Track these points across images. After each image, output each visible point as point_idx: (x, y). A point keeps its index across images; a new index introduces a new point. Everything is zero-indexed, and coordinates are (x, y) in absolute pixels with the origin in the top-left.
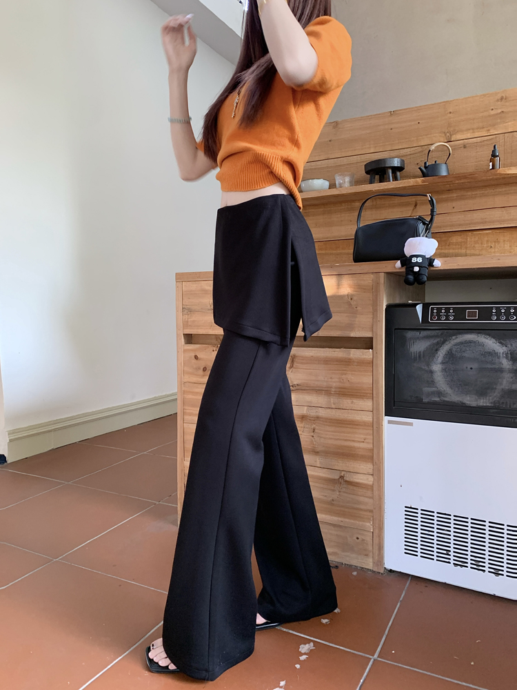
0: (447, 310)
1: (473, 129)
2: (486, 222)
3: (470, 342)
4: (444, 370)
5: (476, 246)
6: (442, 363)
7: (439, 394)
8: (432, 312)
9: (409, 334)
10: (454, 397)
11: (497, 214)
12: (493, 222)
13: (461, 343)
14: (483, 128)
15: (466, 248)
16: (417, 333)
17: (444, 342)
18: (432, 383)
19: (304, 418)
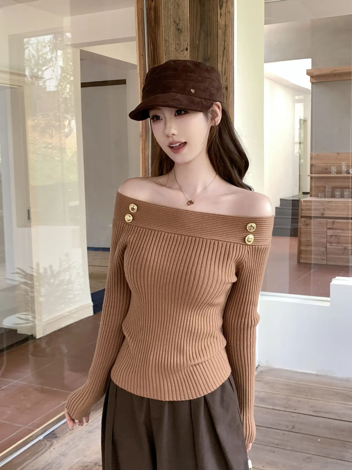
19: (336, 236)
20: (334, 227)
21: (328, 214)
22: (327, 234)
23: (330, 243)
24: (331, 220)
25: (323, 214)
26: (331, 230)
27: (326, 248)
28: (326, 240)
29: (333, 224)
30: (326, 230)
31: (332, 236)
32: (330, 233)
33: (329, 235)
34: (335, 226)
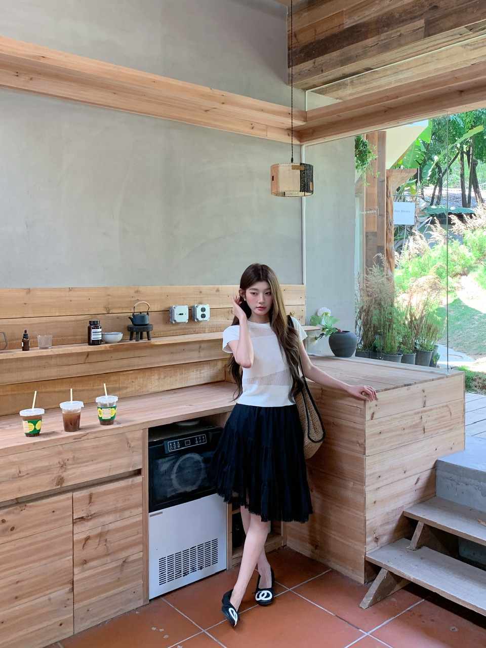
0: (176, 442)
1: (122, 308)
2: (129, 366)
3: (188, 458)
4: (177, 477)
5: (125, 381)
6: (176, 473)
7: (175, 490)
8: (170, 446)
9: (160, 461)
10: (182, 489)
11: (136, 360)
12: (134, 366)
13: (184, 460)
14: (128, 308)
15: (119, 383)
16: (164, 460)
17: (176, 462)
18: (171, 486)
19: (98, 536)
20: (93, 513)
21: (74, 475)
22: (75, 539)
23: (85, 562)
24: (85, 493)
25: (61, 480)
26: (86, 524)
27: (71, 586)
28: (72, 557)
29: (90, 502)
30: (71, 528)
31: (87, 539)
32: (82, 532)
33: (79, 541)
34: (94, 509)
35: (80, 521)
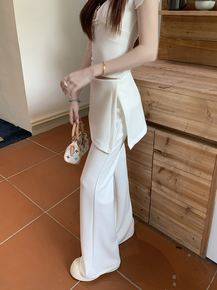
19: (171, 172)
20: (168, 153)
21: (157, 117)
22: (153, 162)
23: (159, 183)
24: (165, 135)
25: (148, 115)
26: (163, 157)
27: (149, 191)
28: (151, 172)
29: (167, 144)
30: (152, 153)
31: (162, 169)
32: (159, 161)
33: (157, 166)
34: (170, 151)
35: (158, 153)
